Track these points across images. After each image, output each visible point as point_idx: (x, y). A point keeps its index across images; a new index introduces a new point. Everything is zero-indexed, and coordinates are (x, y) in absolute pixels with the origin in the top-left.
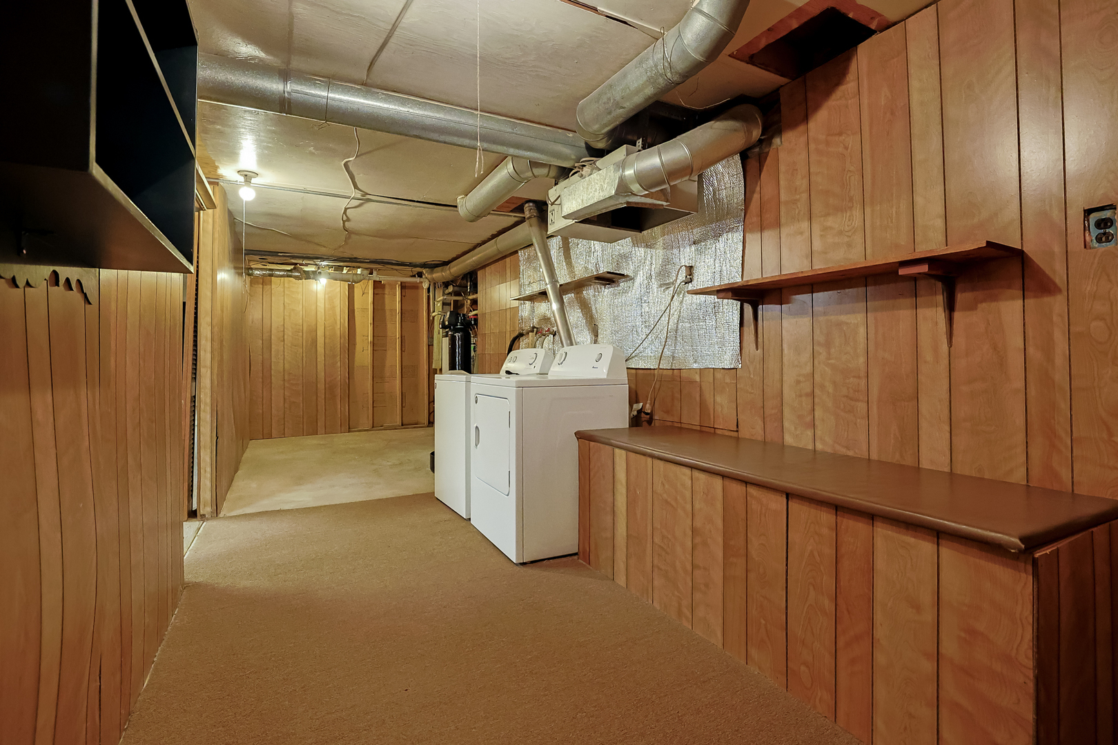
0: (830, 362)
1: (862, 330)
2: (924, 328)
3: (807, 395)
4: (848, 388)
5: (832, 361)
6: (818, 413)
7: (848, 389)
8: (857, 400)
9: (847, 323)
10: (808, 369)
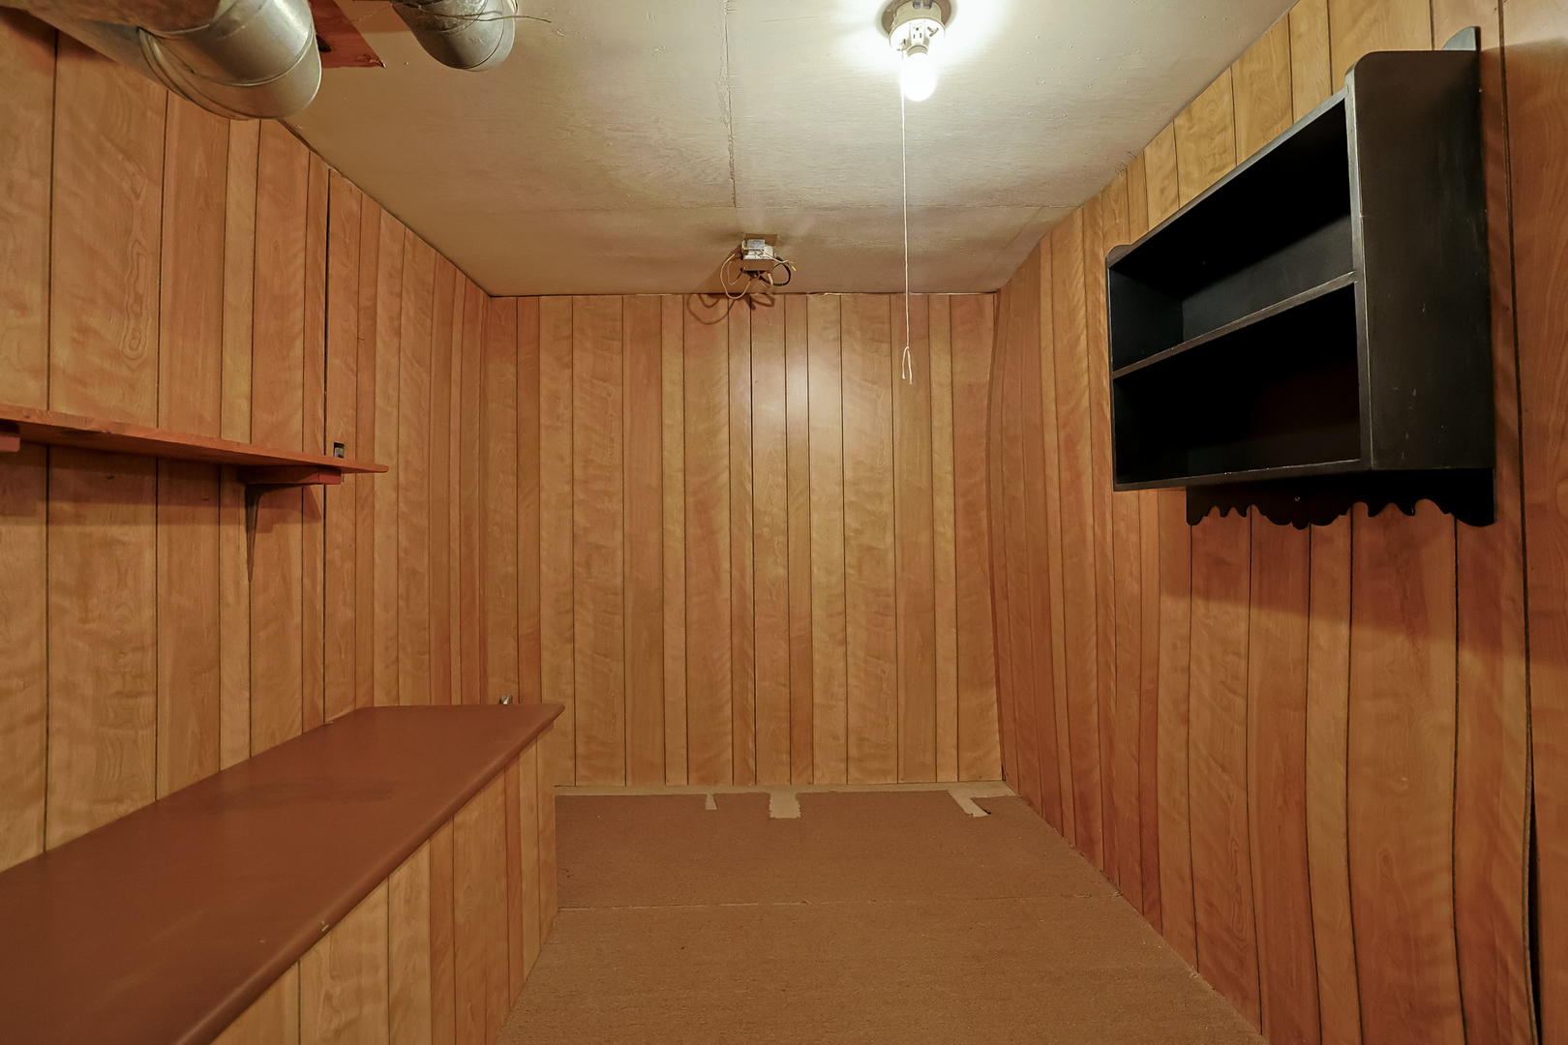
0: (87, 626)
1: (148, 557)
2: (227, 554)
3: (30, 720)
4: (123, 675)
5: (93, 626)
6: (58, 753)
7: (124, 678)
8: (139, 695)
9: (123, 544)
10: (35, 653)
